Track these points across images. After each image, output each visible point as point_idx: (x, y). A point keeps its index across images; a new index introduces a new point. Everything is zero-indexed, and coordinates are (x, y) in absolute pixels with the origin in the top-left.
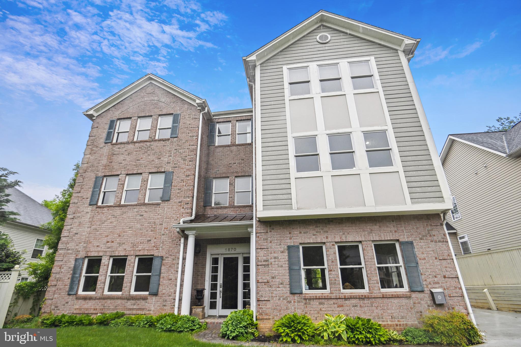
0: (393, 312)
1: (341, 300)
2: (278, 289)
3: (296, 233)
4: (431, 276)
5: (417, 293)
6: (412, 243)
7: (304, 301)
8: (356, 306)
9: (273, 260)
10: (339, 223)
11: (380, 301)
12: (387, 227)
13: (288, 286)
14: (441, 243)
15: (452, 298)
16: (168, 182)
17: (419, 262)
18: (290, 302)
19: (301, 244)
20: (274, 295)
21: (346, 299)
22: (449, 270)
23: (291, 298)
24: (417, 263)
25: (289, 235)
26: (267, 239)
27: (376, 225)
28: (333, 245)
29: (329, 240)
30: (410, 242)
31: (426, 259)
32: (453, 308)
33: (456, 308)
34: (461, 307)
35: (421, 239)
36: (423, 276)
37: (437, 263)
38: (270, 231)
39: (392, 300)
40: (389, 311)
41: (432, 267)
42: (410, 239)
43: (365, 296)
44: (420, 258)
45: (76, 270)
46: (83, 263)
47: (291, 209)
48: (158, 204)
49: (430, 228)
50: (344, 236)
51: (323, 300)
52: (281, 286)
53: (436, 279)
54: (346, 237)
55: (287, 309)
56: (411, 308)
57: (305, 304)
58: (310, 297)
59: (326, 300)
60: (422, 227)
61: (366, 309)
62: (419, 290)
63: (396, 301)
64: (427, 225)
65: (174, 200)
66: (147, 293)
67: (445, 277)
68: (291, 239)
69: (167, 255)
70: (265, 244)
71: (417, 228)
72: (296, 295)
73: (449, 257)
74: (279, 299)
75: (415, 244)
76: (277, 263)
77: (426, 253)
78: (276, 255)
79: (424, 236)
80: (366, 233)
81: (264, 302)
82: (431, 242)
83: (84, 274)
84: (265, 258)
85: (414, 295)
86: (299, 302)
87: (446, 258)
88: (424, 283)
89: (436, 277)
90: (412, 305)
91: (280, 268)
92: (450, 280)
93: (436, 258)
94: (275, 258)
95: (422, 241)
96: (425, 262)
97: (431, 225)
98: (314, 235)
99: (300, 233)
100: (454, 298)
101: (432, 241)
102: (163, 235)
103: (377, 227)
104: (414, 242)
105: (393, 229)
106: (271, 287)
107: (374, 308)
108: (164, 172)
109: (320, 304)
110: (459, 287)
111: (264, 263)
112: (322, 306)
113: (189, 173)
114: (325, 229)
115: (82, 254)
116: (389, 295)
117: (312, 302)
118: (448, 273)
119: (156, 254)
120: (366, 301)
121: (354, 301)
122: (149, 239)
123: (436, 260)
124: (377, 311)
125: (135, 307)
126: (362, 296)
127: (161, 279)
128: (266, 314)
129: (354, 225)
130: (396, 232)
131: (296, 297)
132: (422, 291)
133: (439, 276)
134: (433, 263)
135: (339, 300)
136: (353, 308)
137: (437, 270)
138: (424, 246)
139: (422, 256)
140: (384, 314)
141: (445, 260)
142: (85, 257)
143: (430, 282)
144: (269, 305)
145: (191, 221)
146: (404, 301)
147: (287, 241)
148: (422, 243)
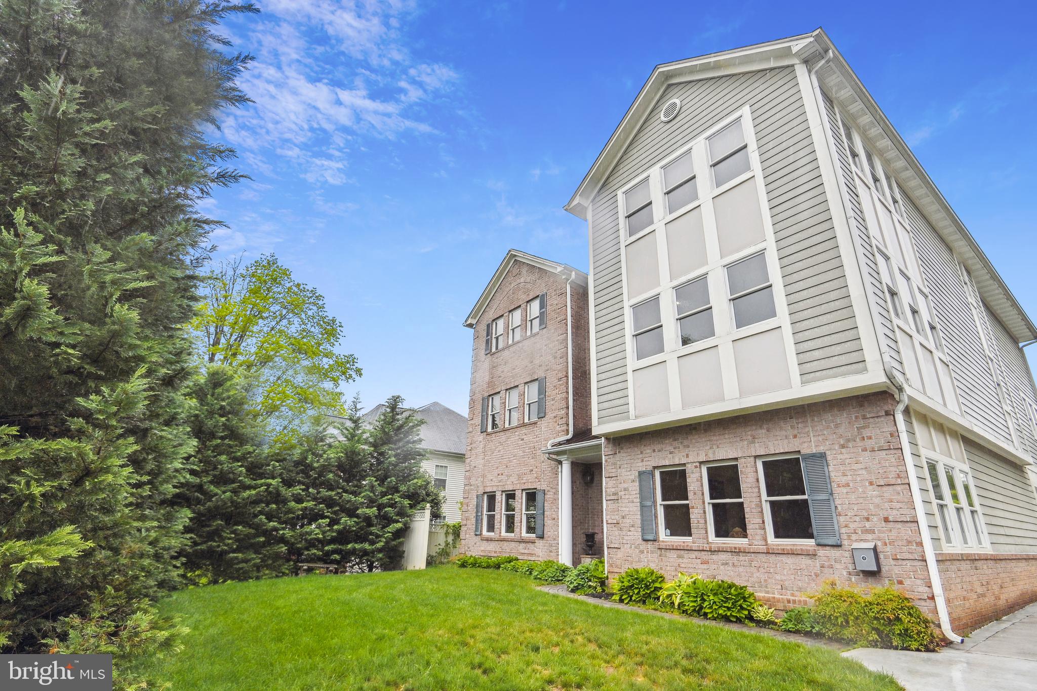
0: (784, 578)
1: (706, 553)
2: (629, 533)
3: (648, 451)
4: (857, 519)
5: (828, 548)
6: (823, 456)
7: (659, 552)
8: (727, 564)
9: (623, 493)
10: (706, 431)
11: (763, 557)
12: (781, 429)
13: (640, 530)
14: (884, 452)
15: (900, 562)
16: (542, 391)
17: (836, 490)
18: (642, 552)
19: (655, 468)
20: (625, 541)
21: (712, 552)
22: (898, 505)
23: (644, 545)
24: (832, 494)
25: (641, 456)
26: (615, 464)
27: (761, 427)
28: (696, 467)
29: (691, 459)
30: (819, 455)
31: (851, 485)
32: (900, 582)
33: (907, 582)
34: (919, 582)
35: (843, 446)
36: (842, 519)
37: (872, 492)
38: (619, 452)
39: (784, 558)
40: (778, 577)
41: (861, 500)
42: (821, 449)
43: (740, 549)
44: (838, 484)
45: (478, 507)
46: (483, 500)
47: (628, 418)
48: (535, 423)
49: (862, 423)
50: (711, 451)
51: (682, 552)
52: (632, 529)
53: (868, 525)
54: (714, 453)
55: (639, 561)
56: (817, 575)
57: (660, 556)
58: (666, 546)
59: (686, 552)
60: (845, 423)
61: (741, 569)
62: (830, 544)
63: (790, 560)
64: (856, 417)
65: (550, 415)
66: (534, 535)
67: (886, 520)
68: (642, 461)
69: (549, 488)
70: (614, 470)
71: (837, 426)
72: (649, 543)
73: (899, 480)
74: (631, 547)
75: (829, 458)
76: (627, 496)
77: (852, 473)
78: (625, 485)
79: (848, 441)
80: (746, 443)
81: (615, 550)
82: (863, 451)
83: (485, 512)
84: (613, 490)
85: (822, 552)
86: (652, 552)
87: (893, 481)
88: (843, 530)
89: (868, 519)
90: (817, 569)
91: (631, 505)
92: (899, 525)
93: (871, 484)
94: (625, 490)
95: (843, 450)
96: (849, 490)
97: (864, 418)
98: (671, 453)
99: (654, 451)
100: (904, 563)
101: (865, 450)
102: (543, 462)
103: (764, 431)
104: (828, 453)
105: (790, 432)
106: (621, 530)
107: (754, 570)
108: (537, 379)
109: (679, 557)
110: (918, 540)
111: (613, 498)
112: (680, 560)
113: (560, 375)
114: (686, 442)
115: (481, 491)
116: (778, 549)
117: (668, 554)
118: (895, 512)
119: (539, 487)
120: (741, 558)
121: (723, 556)
122: (531, 468)
123: (871, 487)
124: (758, 574)
125: (526, 551)
126: (735, 548)
127: (546, 519)
128: (617, 567)
129: (727, 432)
130: (795, 437)
131: (650, 545)
132: (839, 546)
133: (875, 519)
134: (864, 492)
135: (703, 553)
136: (722, 567)
137: (871, 507)
138: (847, 461)
139: (844, 480)
140: (770, 581)
141: (891, 487)
142: (484, 493)
143: (855, 530)
144: (620, 554)
145: (568, 442)
146: (805, 561)
147: (638, 465)
148: (845, 455)
